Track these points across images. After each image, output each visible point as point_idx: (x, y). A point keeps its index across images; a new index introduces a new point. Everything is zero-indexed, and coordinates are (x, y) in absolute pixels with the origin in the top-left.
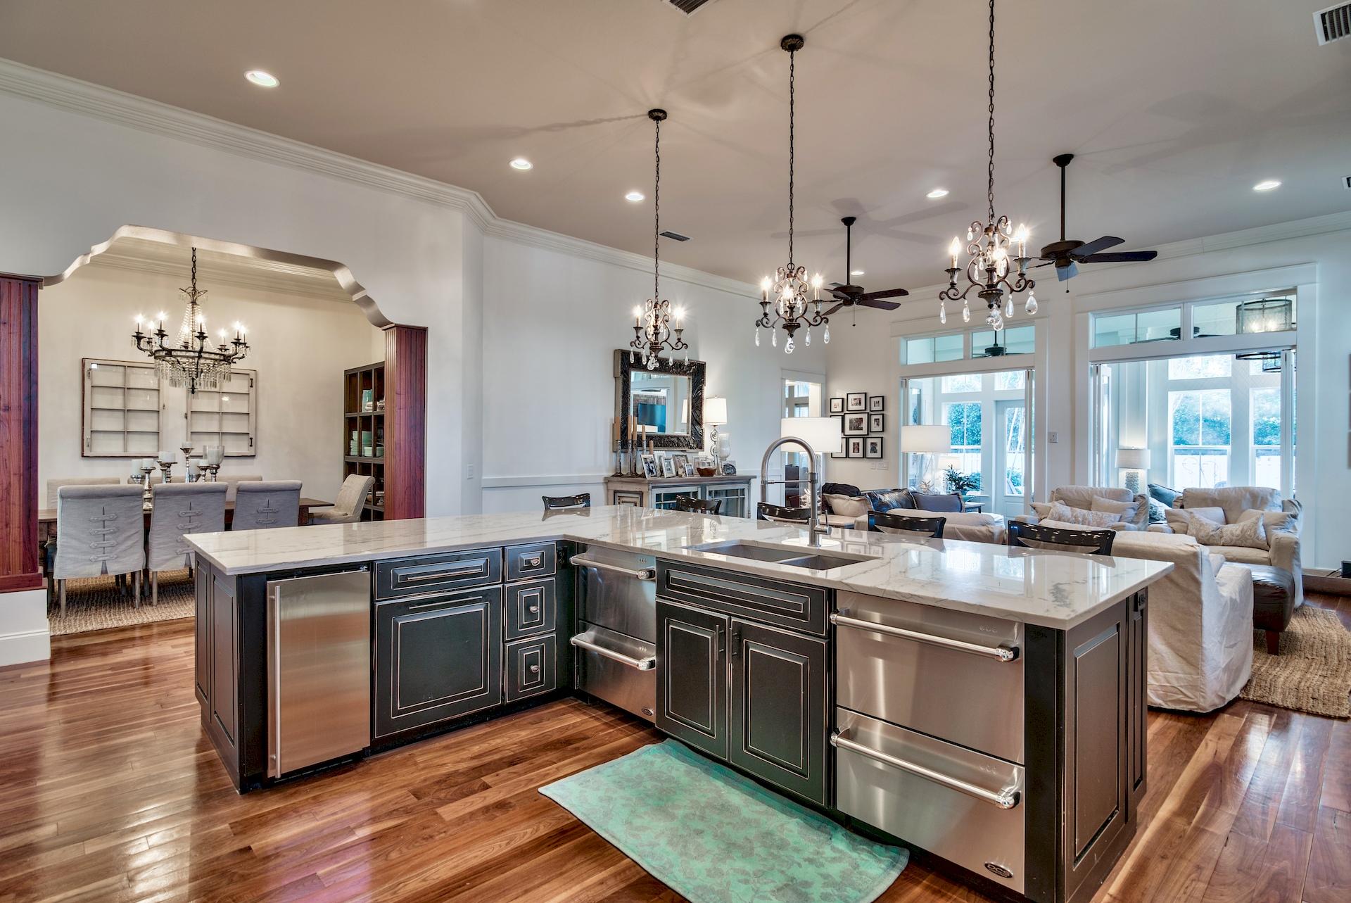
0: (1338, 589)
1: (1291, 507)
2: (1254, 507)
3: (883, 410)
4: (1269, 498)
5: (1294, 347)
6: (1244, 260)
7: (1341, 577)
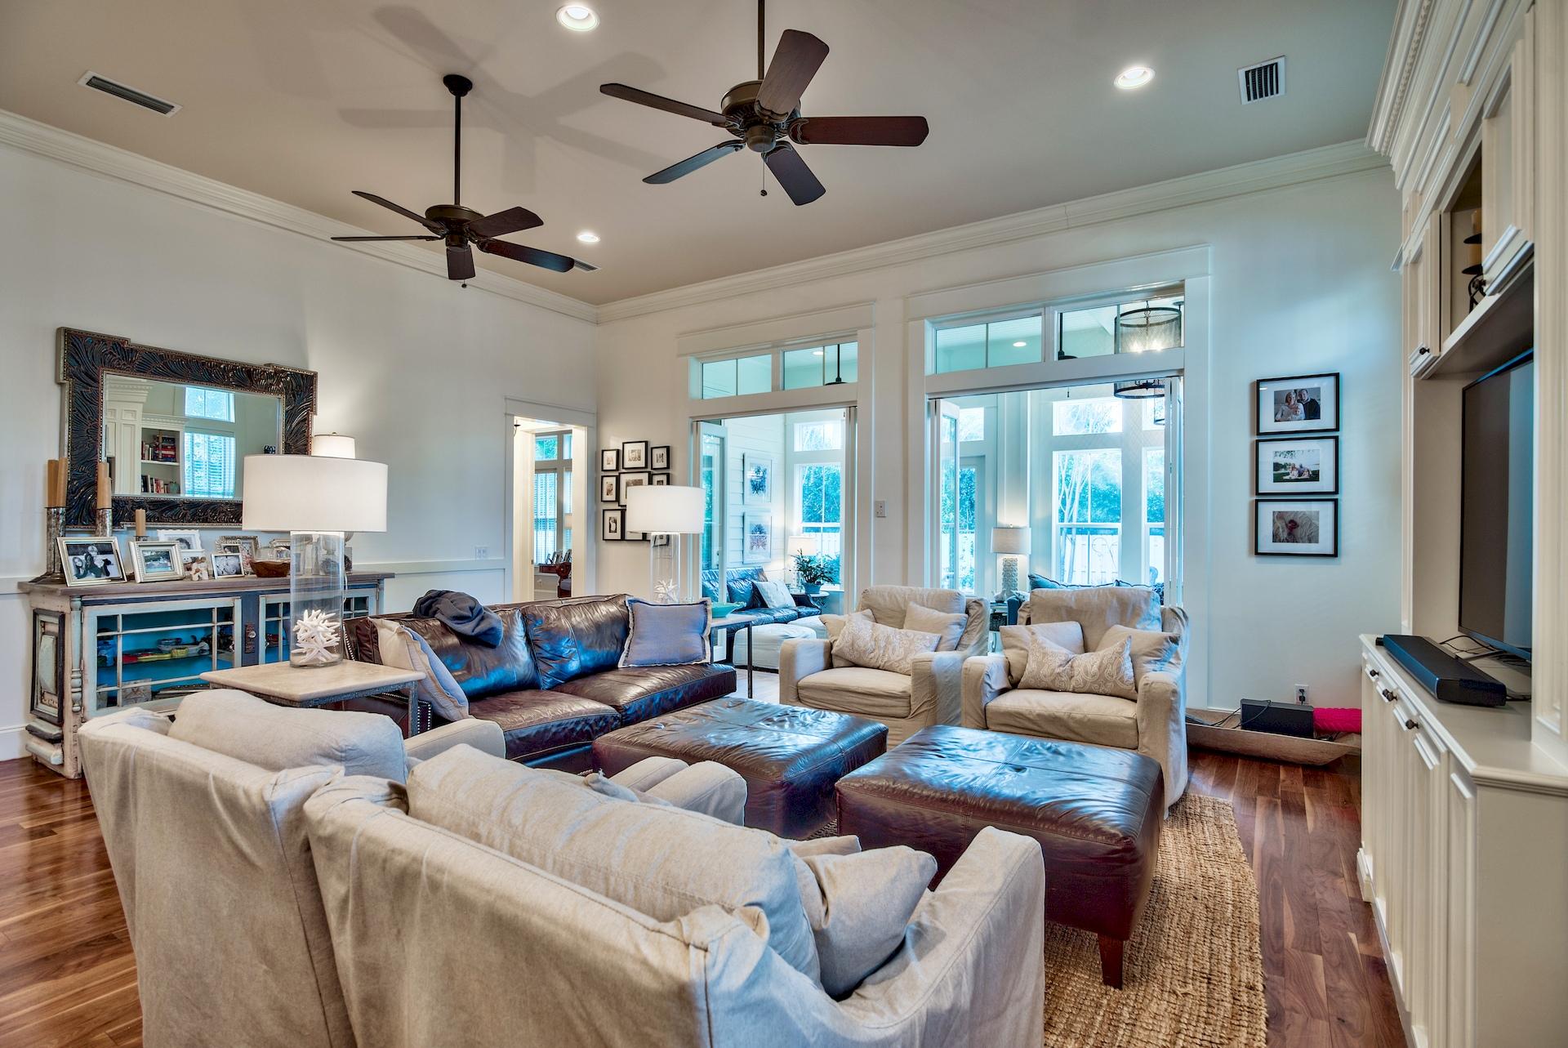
0: (1236, 746)
1: (1173, 621)
2: (1123, 622)
3: (668, 467)
4: (1143, 606)
5: (1181, 372)
6: (1118, 240)
7: (1239, 729)
